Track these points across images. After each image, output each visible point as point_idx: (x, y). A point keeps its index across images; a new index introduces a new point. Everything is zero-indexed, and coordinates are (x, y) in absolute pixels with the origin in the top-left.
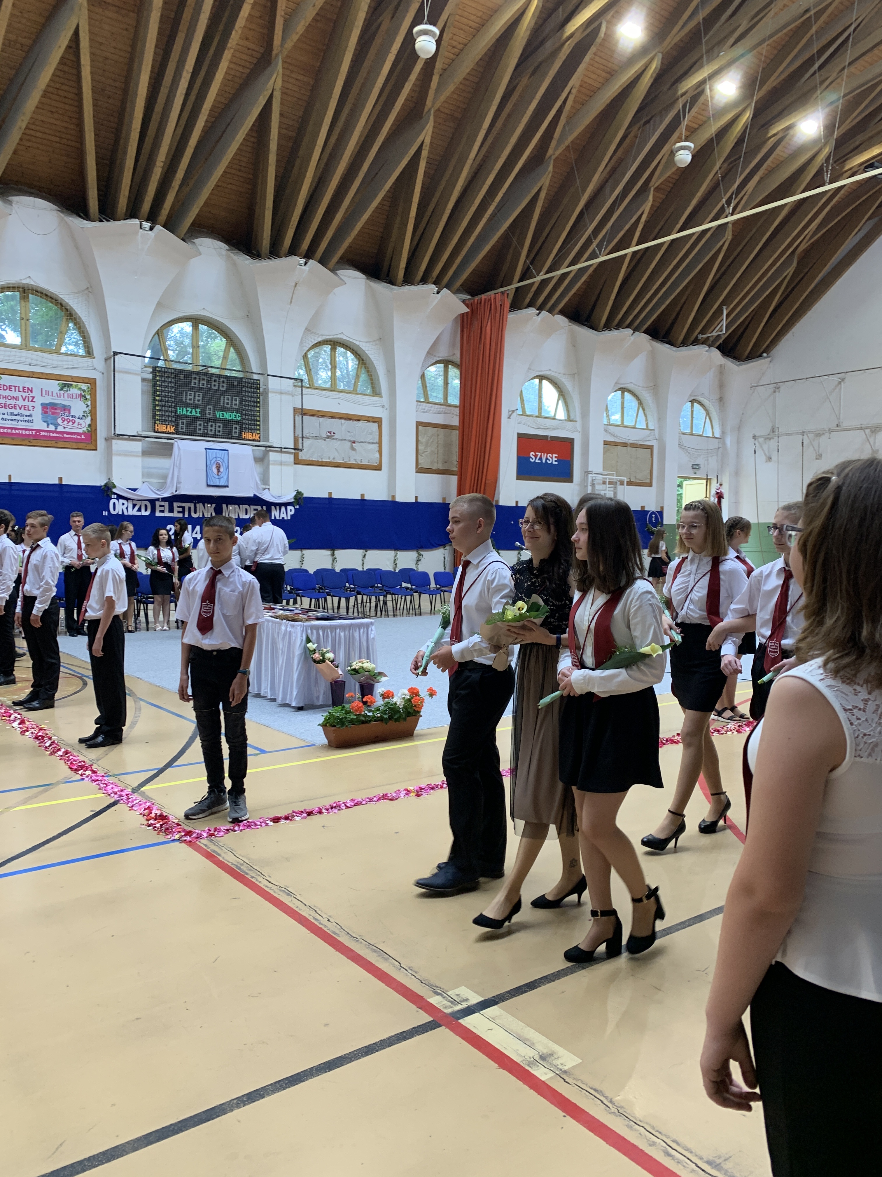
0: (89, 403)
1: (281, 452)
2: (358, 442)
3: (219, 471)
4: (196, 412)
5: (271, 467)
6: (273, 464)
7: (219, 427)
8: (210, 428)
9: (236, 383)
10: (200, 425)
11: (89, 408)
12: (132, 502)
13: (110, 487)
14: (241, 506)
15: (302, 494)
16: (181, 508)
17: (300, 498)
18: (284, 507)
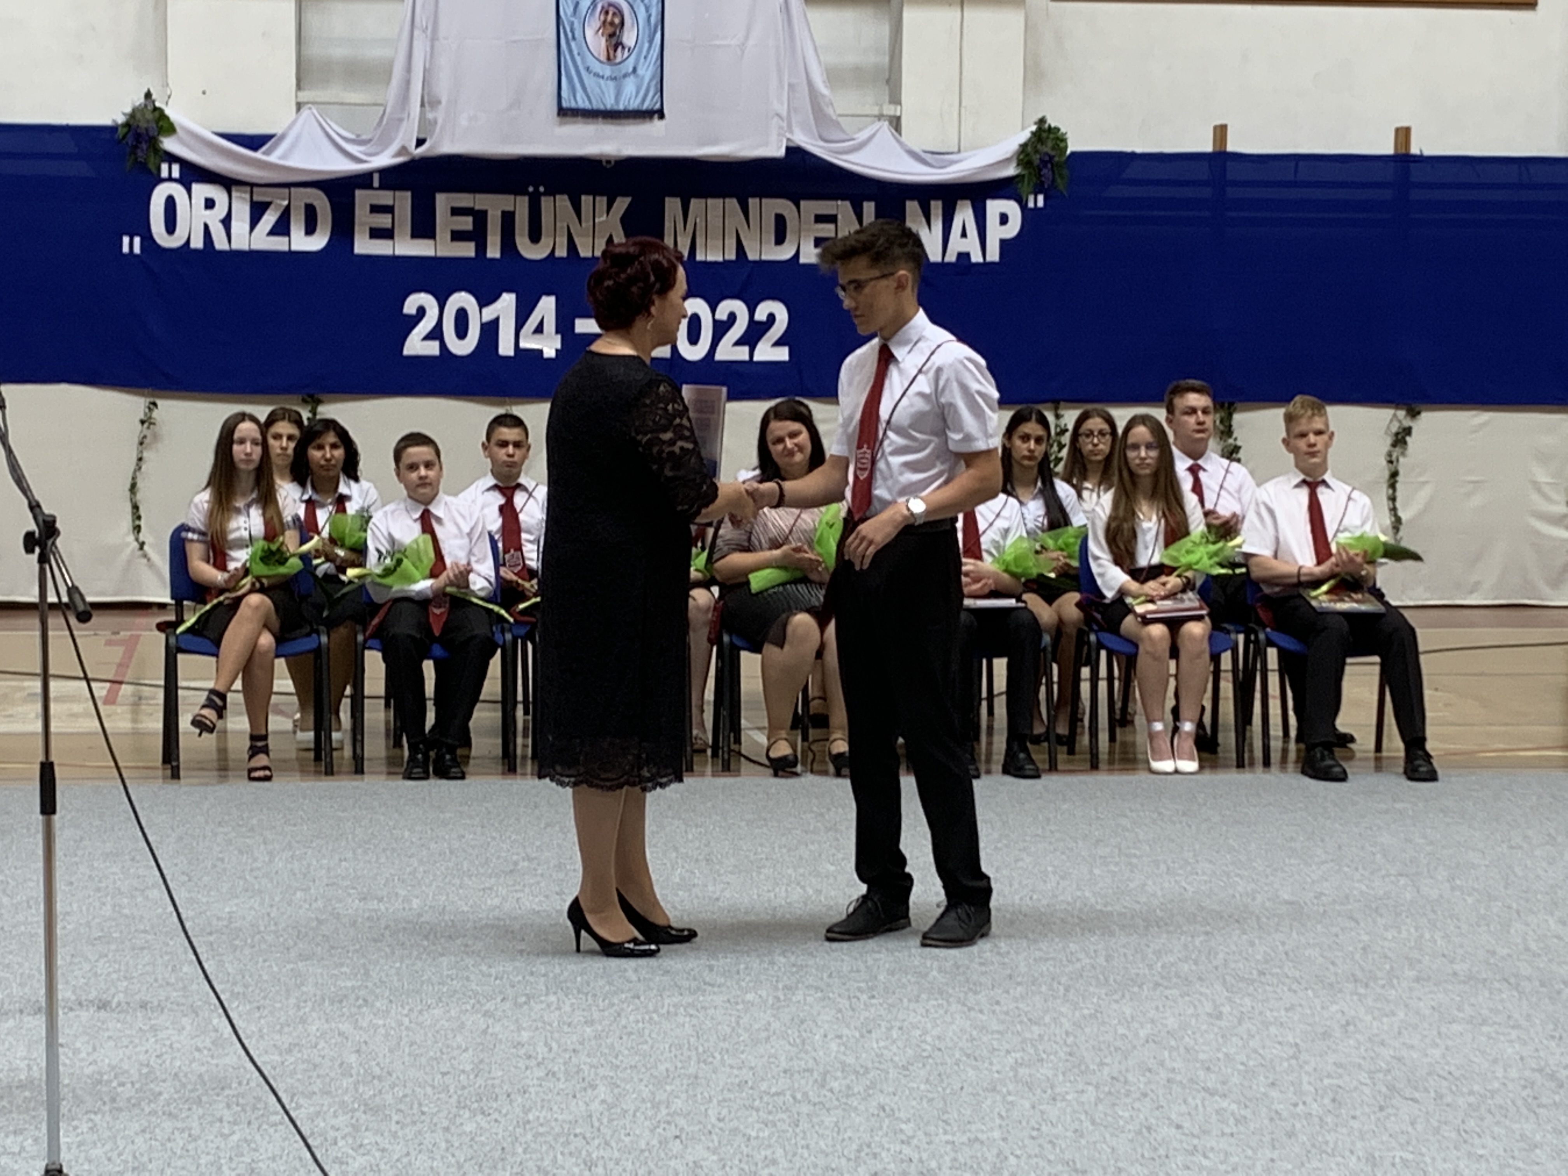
3: (615, 41)
5: (911, 17)
12: (248, 196)
13: (147, 130)
14: (753, 202)
15: (1058, 138)
16: (470, 219)
17: (1047, 158)
18: (968, 203)
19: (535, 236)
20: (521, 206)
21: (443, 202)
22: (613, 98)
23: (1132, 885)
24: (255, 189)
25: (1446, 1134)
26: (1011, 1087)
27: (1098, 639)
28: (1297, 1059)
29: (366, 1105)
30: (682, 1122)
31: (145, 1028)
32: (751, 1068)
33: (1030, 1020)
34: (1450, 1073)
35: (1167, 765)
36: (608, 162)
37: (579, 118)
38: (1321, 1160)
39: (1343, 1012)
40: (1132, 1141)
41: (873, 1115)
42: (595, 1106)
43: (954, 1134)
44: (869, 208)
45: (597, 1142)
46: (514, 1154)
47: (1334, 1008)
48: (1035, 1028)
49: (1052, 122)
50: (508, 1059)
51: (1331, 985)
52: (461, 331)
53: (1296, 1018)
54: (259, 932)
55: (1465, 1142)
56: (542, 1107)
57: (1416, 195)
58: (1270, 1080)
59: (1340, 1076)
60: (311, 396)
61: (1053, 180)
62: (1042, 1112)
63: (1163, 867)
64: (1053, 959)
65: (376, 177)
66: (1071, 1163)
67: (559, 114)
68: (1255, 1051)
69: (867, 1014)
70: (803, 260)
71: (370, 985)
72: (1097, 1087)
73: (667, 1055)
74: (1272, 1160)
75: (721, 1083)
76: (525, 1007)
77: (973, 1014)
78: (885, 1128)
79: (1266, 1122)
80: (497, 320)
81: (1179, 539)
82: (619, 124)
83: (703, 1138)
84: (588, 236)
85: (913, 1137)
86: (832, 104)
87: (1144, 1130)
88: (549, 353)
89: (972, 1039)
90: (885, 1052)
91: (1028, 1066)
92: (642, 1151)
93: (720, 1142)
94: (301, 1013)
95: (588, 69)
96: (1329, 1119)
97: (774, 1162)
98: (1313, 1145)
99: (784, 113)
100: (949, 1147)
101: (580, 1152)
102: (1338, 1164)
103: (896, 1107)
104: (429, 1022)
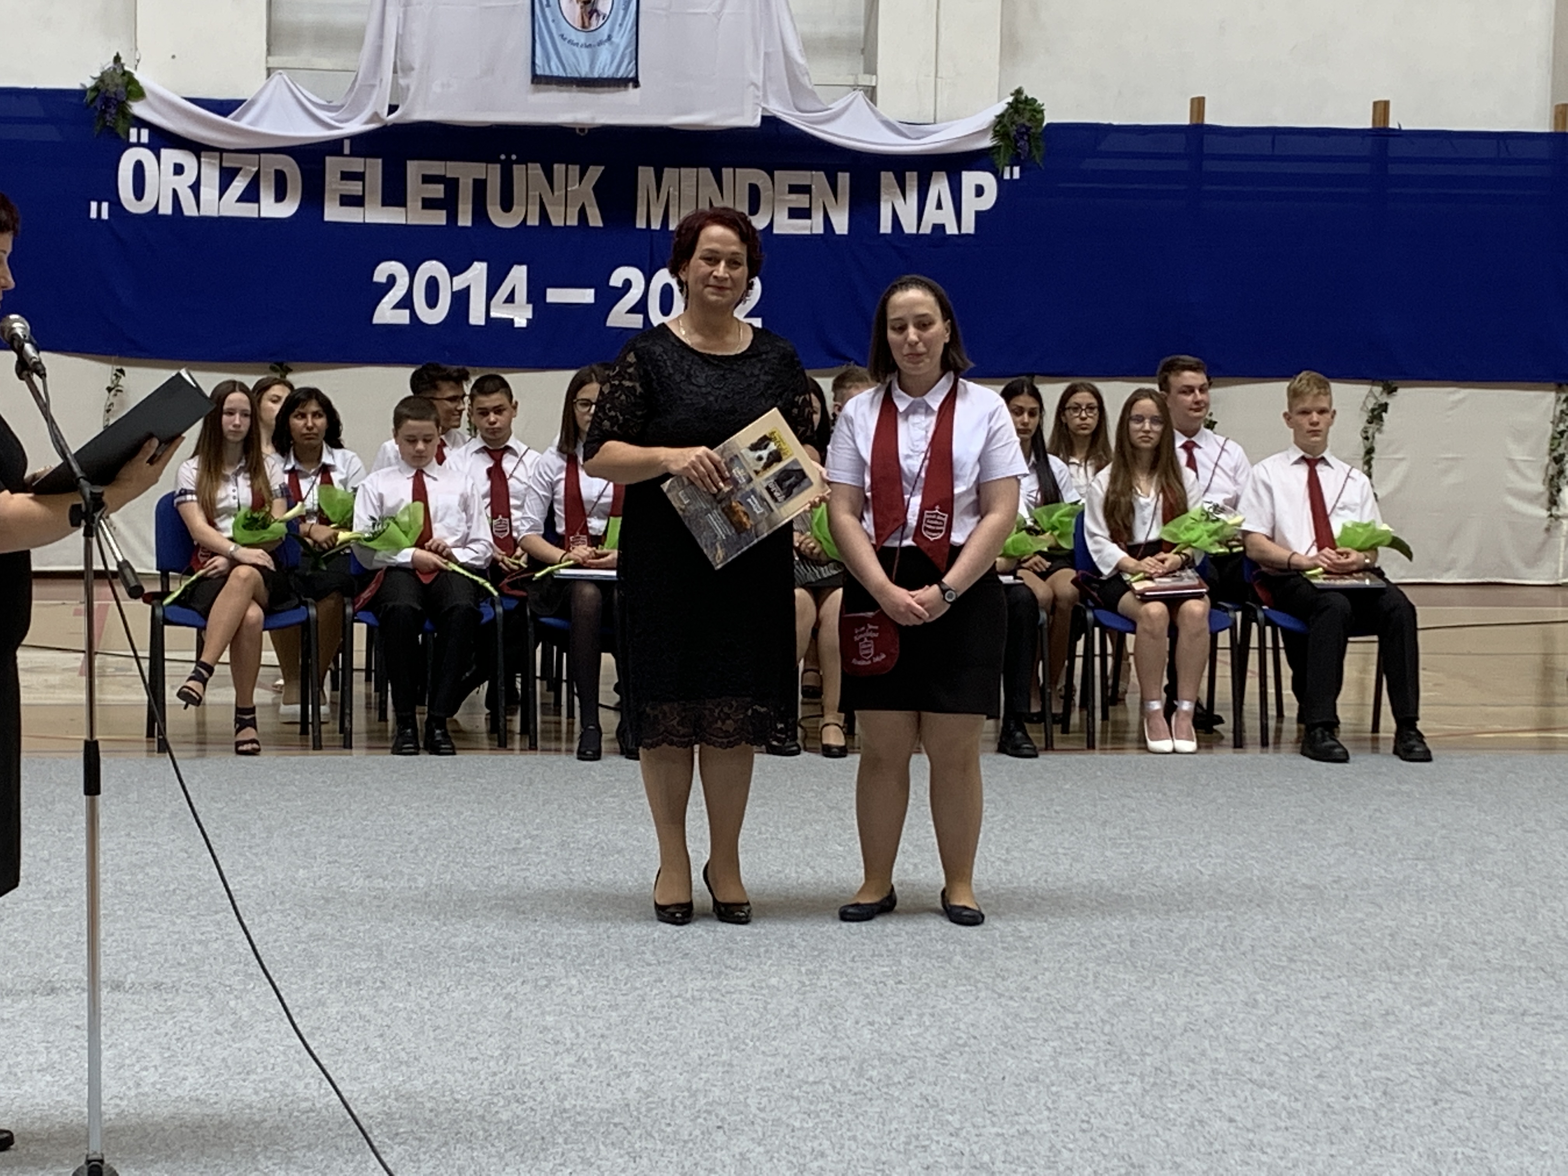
3: (589, 8)
12: (217, 162)
13: (115, 94)
14: (727, 172)
15: (1035, 110)
16: (441, 187)
17: (1024, 130)
18: (944, 174)
19: (507, 205)
20: (493, 174)
21: (414, 169)
22: (587, 64)
23: (1147, 868)
24: (225, 155)
25: (1505, 1129)
26: (1053, 1077)
27: (1095, 616)
28: (1340, 1049)
29: (397, 1091)
30: (723, 1112)
31: (161, 1009)
32: (785, 1056)
33: (1063, 1007)
34: (1499, 1066)
35: (1165, 745)
36: (582, 130)
37: (554, 87)
38: (1381, 1156)
39: (1380, 1001)
40: (1184, 1134)
41: (917, 1106)
42: (631, 1094)
43: (1001, 1127)
44: (844, 179)
45: (638, 1132)
46: (555, 1144)
47: (1371, 997)
48: (1069, 1016)
49: (1029, 93)
50: (536, 1044)
51: (1365, 972)
52: (432, 301)
53: (1334, 1007)
54: (266, 912)
55: (1527, 1137)
56: (578, 1094)
57: (1394, 169)
58: (1317, 1072)
59: (1388, 1069)
60: (280, 364)
61: (1030, 151)
62: (1090, 1104)
63: (1175, 850)
64: (1079, 944)
65: (347, 143)
66: (1127, 1158)
67: (533, 82)
68: (1296, 1041)
69: (896, 1000)
70: (775, 231)
71: (386, 966)
72: (1142, 1078)
73: (697, 1040)
74: (1332, 1156)
75: (757, 1071)
76: (547, 990)
77: (1003, 1001)
78: (931, 1120)
79: (1319, 1115)
80: (468, 288)
81: (1178, 516)
82: (594, 92)
83: (746, 1129)
84: (560, 205)
85: (962, 1129)
86: (807, 74)
87: (1196, 1123)
88: (521, 322)
89: (1006, 1028)
90: (920, 1039)
91: (1067, 1056)
92: (685, 1142)
93: (764, 1134)
94: (317, 996)
95: (562, 36)
96: (1383, 1113)
97: (823, 1155)
98: (1371, 1141)
99: (760, 84)
100: (999, 1141)
101: (622, 1142)
102: (1399, 1160)
103: (939, 1098)
104: (449, 1007)
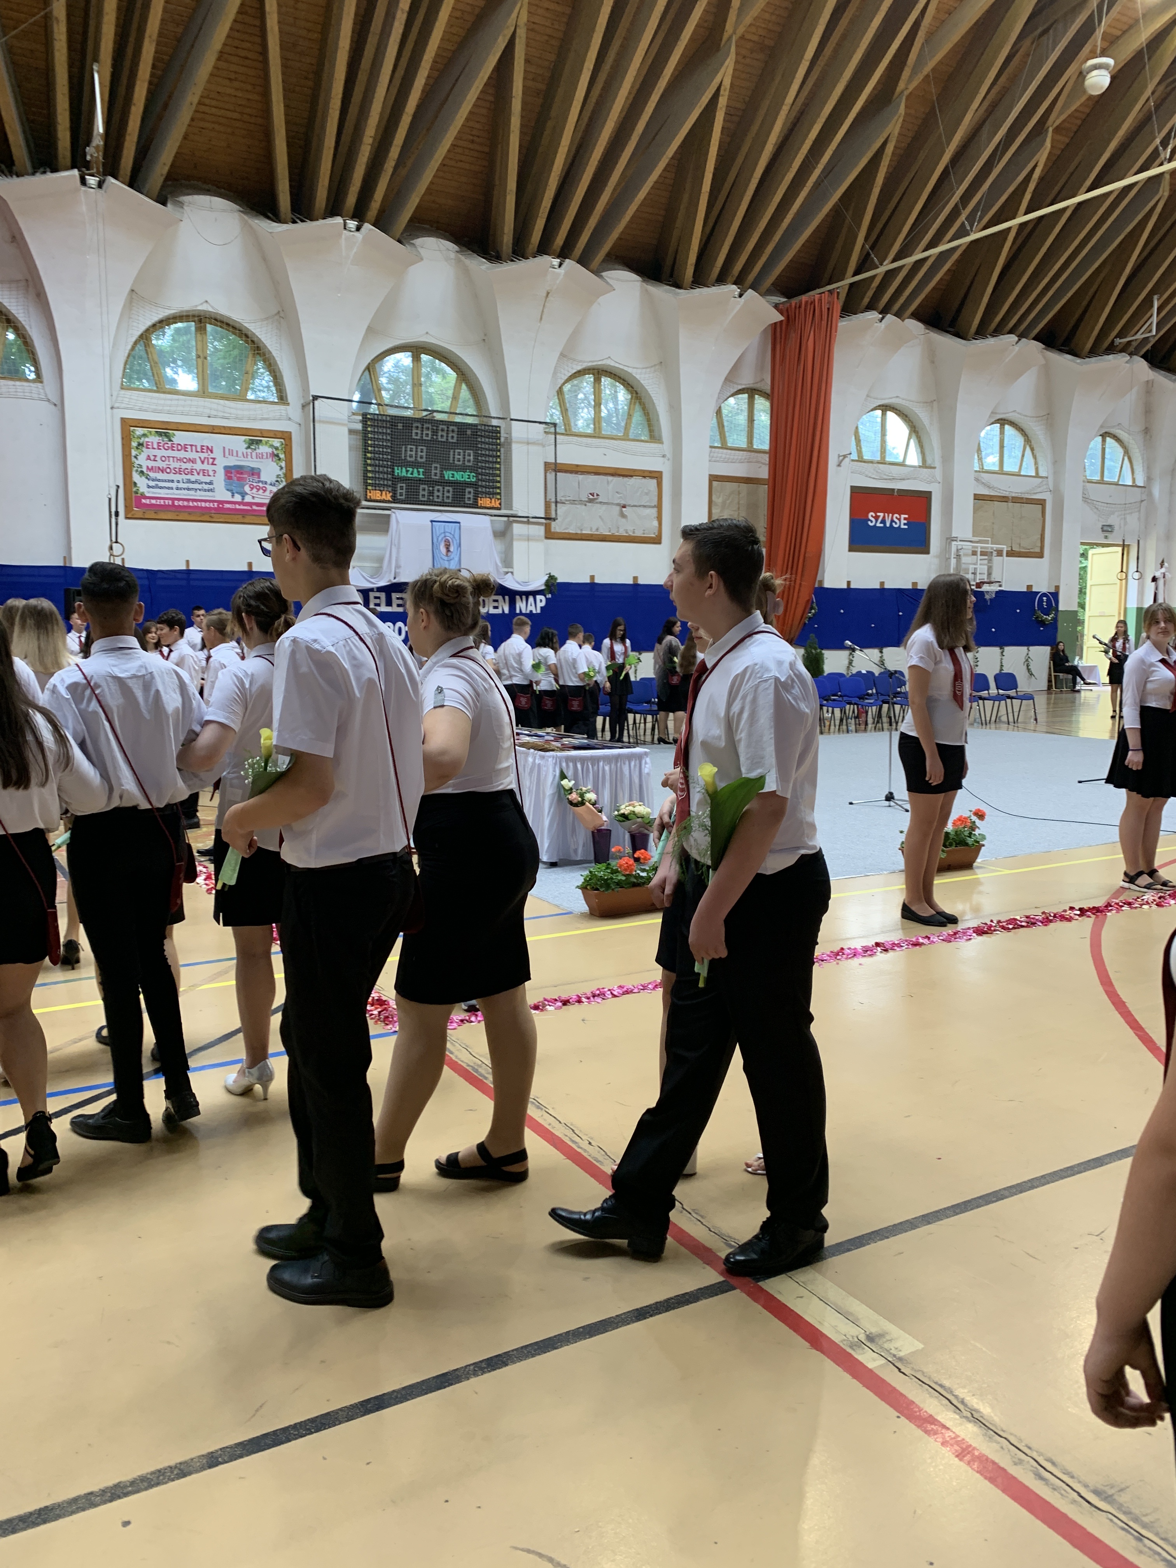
0: (283, 464)
1: (528, 523)
2: (629, 506)
3: (448, 551)
4: (418, 472)
5: (516, 544)
6: (519, 540)
7: (448, 491)
8: (436, 493)
9: (469, 432)
10: (424, 490)
11: (284, 470)
15: (553, 578)
17: (552, 584)
18: (533, 596)
21: (394, 596)
44: (507, 598)
49: (551, 574)
57: (638, 595)
61: (554, 590)
65: (380, 588)
